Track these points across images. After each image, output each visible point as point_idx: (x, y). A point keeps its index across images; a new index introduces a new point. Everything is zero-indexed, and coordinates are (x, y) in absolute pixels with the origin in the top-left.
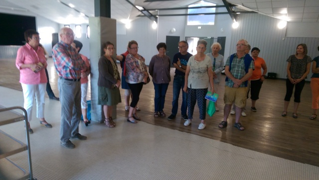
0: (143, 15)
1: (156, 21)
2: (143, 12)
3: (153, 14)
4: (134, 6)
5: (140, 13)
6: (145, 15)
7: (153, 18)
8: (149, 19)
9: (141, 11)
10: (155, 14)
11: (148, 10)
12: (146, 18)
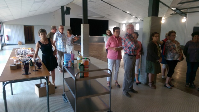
0: (176, 13)
1: (186, 17)
2: (176, 11)
3: (184, 12)
4: (169, 7)
5: (173, 12)
6: (177, 13)
7: (183, 14)
8: (180, 15)
9: (175, 11)
10: (185, 12)
11: (179, 10)
12: (178, 15)
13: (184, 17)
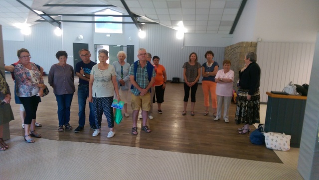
0: (43, 19)
1: (60, 27)
2: (44, 16)
3: (56, 19)
4: (31, 9)
5: (39, 18)
6: (46, 21)
7: (55, 23)
8: (51, 25)
9: (41, 15)
10: (58, 19)
11: (49, 15)
12: (47, 23)
13: (58, 28)
